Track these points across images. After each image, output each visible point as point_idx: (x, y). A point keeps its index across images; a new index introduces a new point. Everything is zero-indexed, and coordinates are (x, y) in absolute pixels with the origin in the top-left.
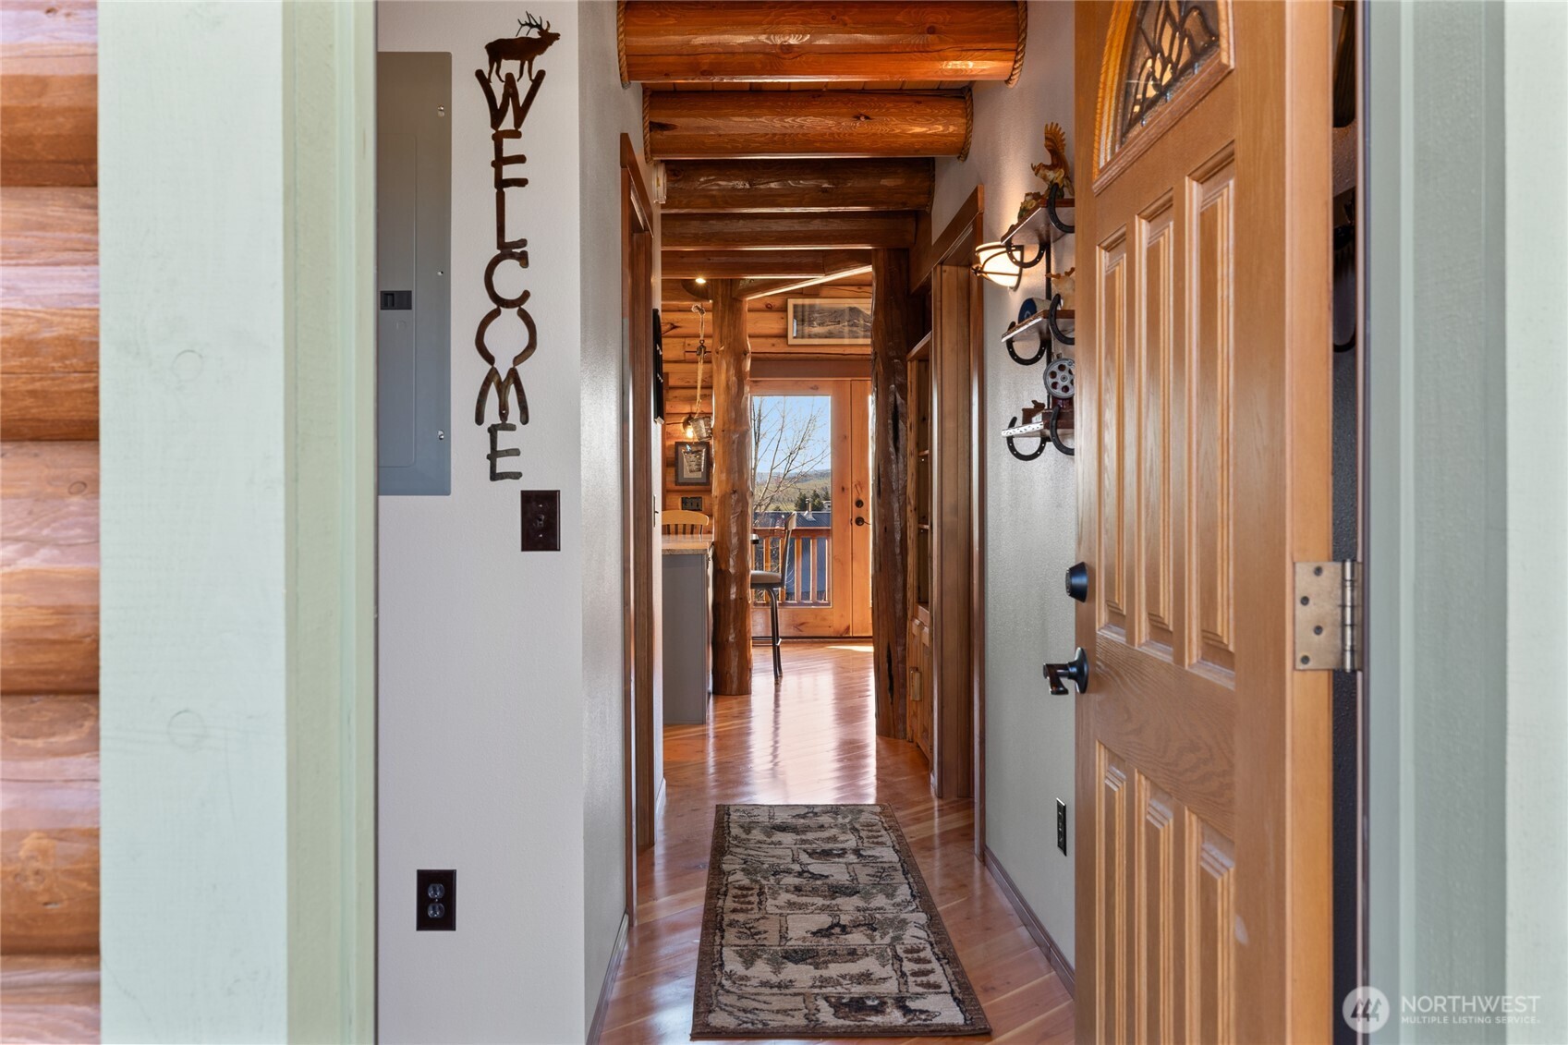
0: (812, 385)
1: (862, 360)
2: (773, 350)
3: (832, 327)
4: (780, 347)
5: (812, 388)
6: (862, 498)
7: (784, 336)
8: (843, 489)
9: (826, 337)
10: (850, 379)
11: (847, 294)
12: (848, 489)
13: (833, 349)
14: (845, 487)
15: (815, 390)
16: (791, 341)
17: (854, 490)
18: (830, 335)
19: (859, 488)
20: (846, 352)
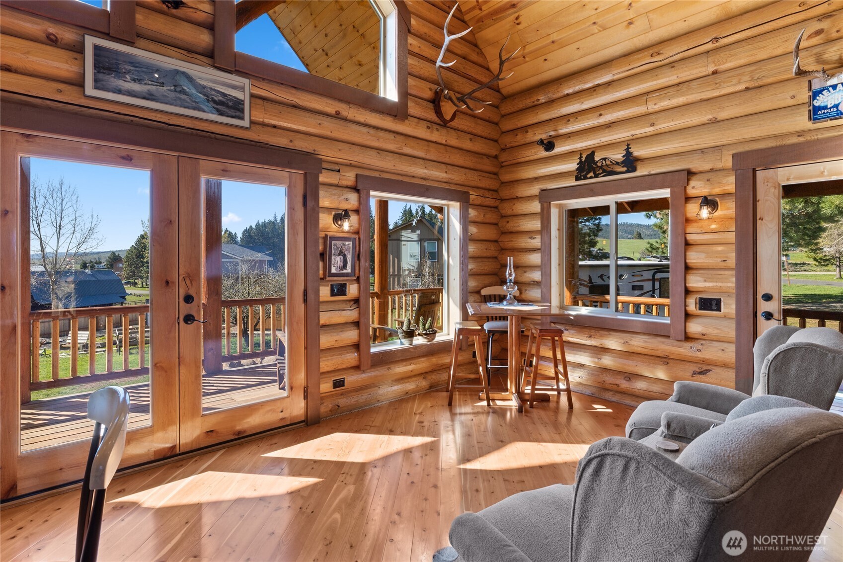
0: (124, 153)
1: (192, 134)
2: (59, 97)
3: (154, 87)
4: (69, 95)
5: (123, 158)
6: (192, 292)
7: (79, 84)
8: (167, 283)
9: (144, 98)
10: (177, 154)
11: (173, 53)
12: (174, 283)
13: (154, 114)
14: (169, 279)
15: (127, 160)
16: (90, 90)
17: (182, 284)
18: (149, 97)
19: (188, 282)
20: (171, 122)
